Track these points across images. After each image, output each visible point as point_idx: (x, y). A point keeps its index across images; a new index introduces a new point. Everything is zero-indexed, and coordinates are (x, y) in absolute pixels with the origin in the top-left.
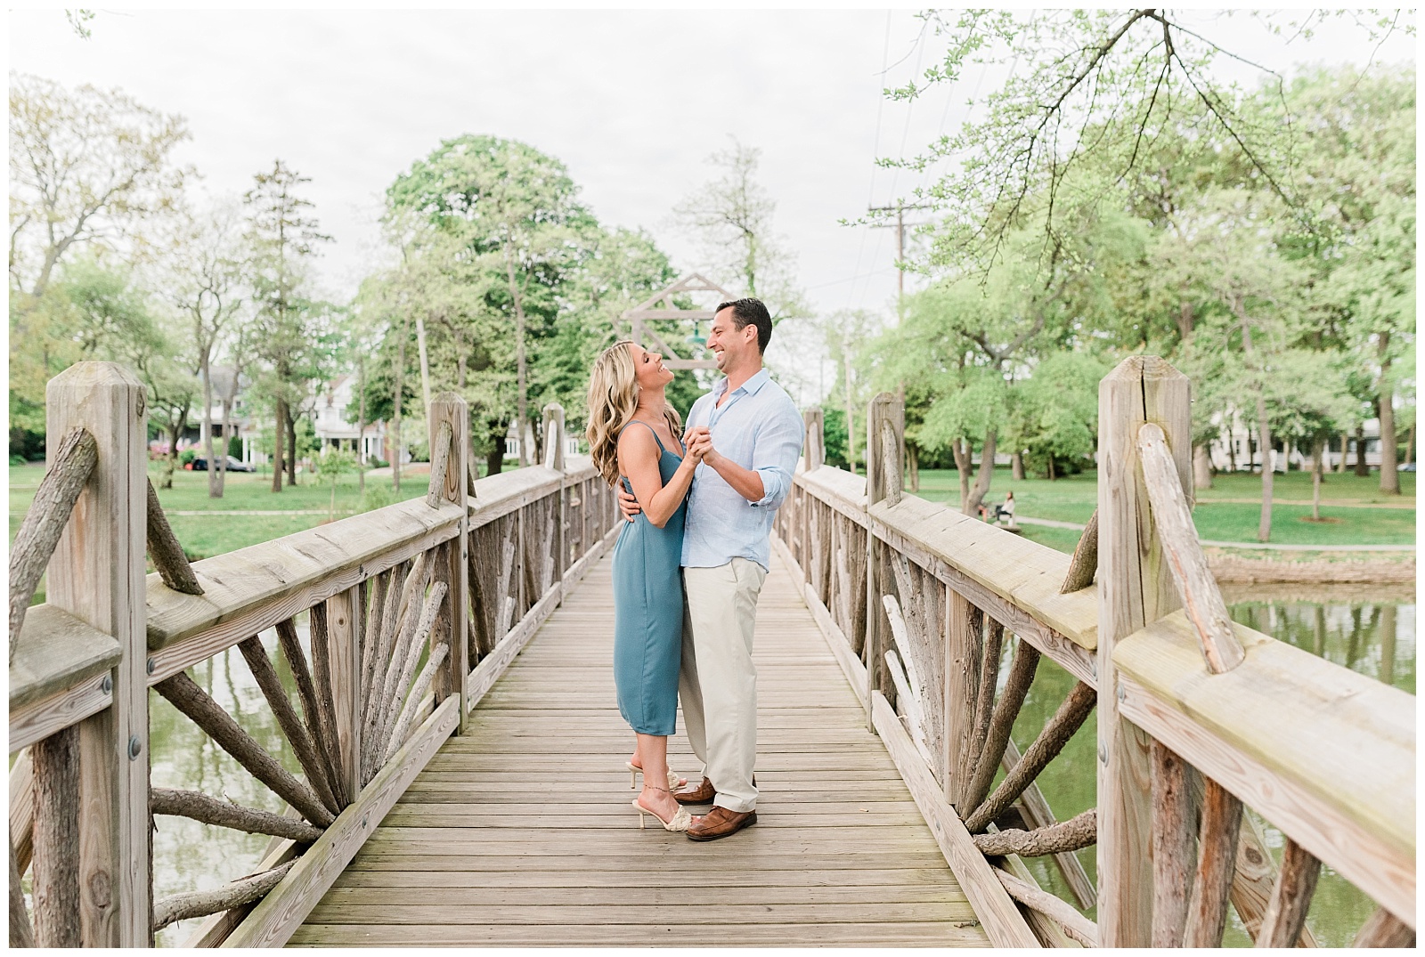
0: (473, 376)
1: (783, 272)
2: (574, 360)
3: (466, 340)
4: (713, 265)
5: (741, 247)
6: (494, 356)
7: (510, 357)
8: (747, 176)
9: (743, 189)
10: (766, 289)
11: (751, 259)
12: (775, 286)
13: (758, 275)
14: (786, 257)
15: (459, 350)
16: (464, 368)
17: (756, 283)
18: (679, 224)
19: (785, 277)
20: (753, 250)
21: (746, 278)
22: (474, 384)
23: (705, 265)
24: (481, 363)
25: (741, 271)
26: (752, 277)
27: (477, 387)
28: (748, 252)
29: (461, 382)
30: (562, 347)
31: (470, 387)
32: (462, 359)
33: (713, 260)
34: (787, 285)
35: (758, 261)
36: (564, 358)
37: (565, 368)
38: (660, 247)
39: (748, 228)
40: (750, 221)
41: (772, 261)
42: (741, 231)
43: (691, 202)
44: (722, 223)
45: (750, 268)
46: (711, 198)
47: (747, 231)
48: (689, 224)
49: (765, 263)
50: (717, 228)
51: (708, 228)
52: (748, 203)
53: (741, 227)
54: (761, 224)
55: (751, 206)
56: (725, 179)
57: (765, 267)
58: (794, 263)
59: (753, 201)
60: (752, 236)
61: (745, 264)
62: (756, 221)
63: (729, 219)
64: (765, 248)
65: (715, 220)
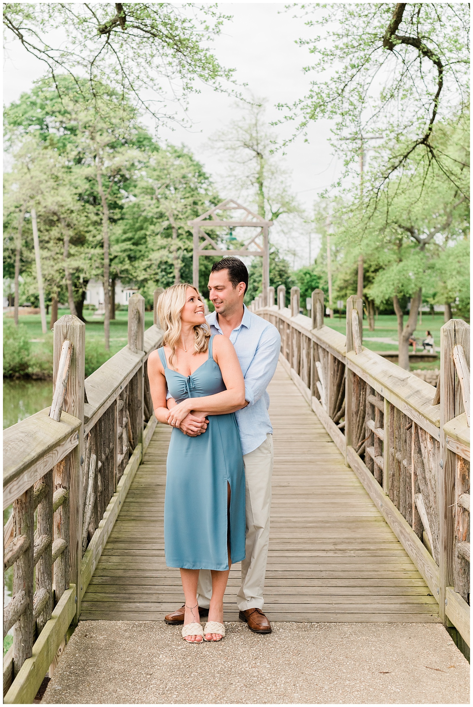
0: (73, 250)
1: (282, 182)
2: (136, 237)
3: (68, 225)
4: (235, 176)
5: (254, 165)
6: (88, 237)
7: (99, 238)
8: (259, 117)
9: (256, 125)
10: (271, 193)
11: (260, 173)
12: (277, 192)
13: (265, 184)
14: (284, 172)
15: (64, 231)
16: (67, 244)
17: (264, 189)
18: (212, 148)
19: (283, 186)
20: (262, 167)
21: (257, 185)
22: (73, 255)
23: (229, 176)
24: (79, 240)
25: (254, 180)
26: (261, 185)
27: (76, 257)
28: (258, 168)
29: (65, 254)
30: (129, 227)
31: (72, 258)
32: (66, 239)
33: (235, 173)
34: (284, 191)
35: (265, 174)
36: (131, 235)
37: (130, 243)
38: (197, 158)
39: (259, 151)
40: (260, 147)
41: (275, 175)
42: (254, 154)
43: (220, 133)
44: (241, 148)
45: (260, 179)
46: (234, 132)
47: (258, 154)
48: (219, 148)
49: (270, 176)
50: (238, 152)
51: (232, 152)
52: (259, 135)
53: (254, 150)
54: (267, 149)
55: (261, 137)
56: (244, 118)
57: (271, 179)
58: (290, 177)
59: (263, 134)
60: (262, 158)
61: (257, 176)
62: (265, 147)
63: (246, 146)
64: (271, 166)
65: (237, 146)
